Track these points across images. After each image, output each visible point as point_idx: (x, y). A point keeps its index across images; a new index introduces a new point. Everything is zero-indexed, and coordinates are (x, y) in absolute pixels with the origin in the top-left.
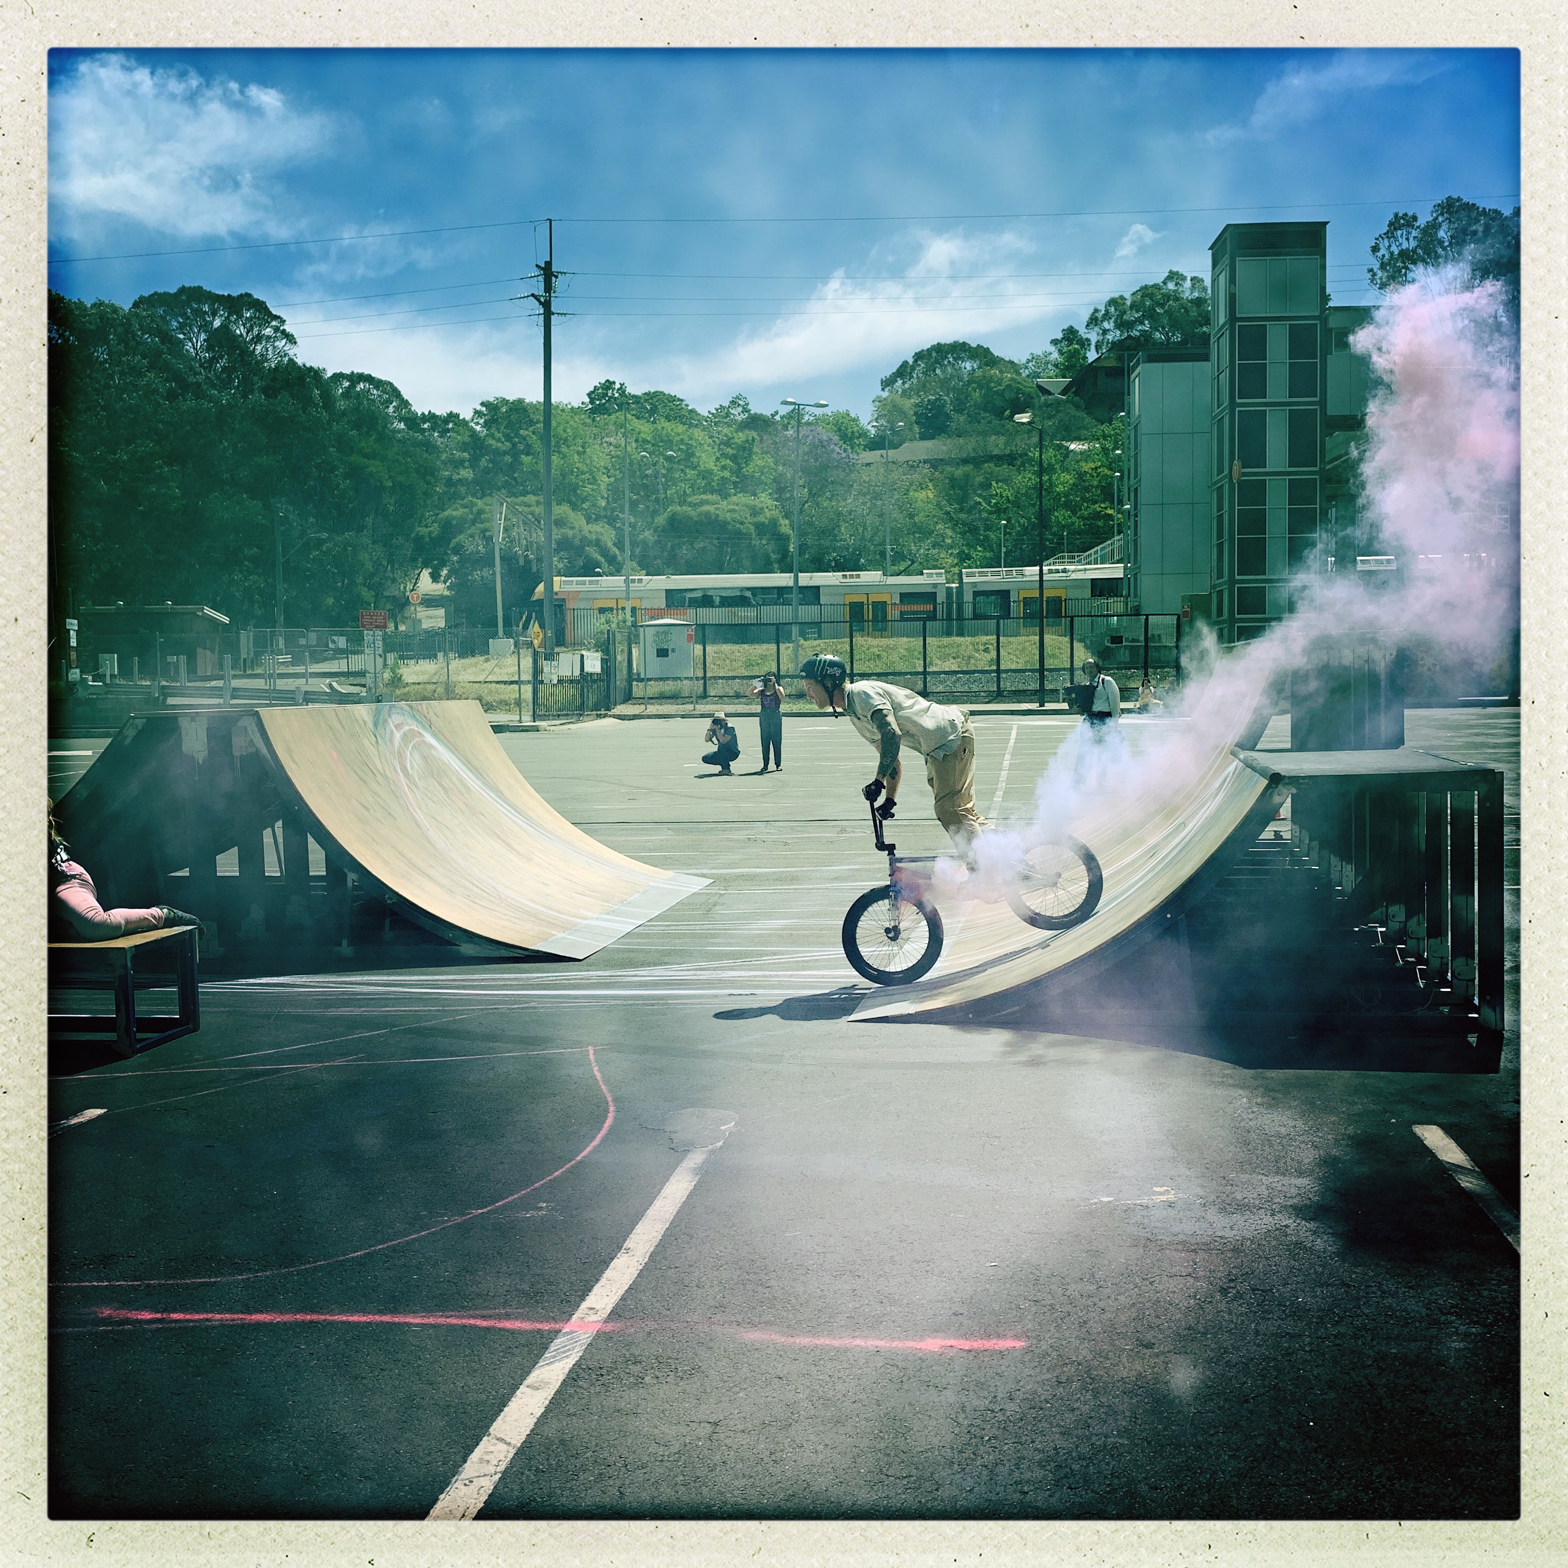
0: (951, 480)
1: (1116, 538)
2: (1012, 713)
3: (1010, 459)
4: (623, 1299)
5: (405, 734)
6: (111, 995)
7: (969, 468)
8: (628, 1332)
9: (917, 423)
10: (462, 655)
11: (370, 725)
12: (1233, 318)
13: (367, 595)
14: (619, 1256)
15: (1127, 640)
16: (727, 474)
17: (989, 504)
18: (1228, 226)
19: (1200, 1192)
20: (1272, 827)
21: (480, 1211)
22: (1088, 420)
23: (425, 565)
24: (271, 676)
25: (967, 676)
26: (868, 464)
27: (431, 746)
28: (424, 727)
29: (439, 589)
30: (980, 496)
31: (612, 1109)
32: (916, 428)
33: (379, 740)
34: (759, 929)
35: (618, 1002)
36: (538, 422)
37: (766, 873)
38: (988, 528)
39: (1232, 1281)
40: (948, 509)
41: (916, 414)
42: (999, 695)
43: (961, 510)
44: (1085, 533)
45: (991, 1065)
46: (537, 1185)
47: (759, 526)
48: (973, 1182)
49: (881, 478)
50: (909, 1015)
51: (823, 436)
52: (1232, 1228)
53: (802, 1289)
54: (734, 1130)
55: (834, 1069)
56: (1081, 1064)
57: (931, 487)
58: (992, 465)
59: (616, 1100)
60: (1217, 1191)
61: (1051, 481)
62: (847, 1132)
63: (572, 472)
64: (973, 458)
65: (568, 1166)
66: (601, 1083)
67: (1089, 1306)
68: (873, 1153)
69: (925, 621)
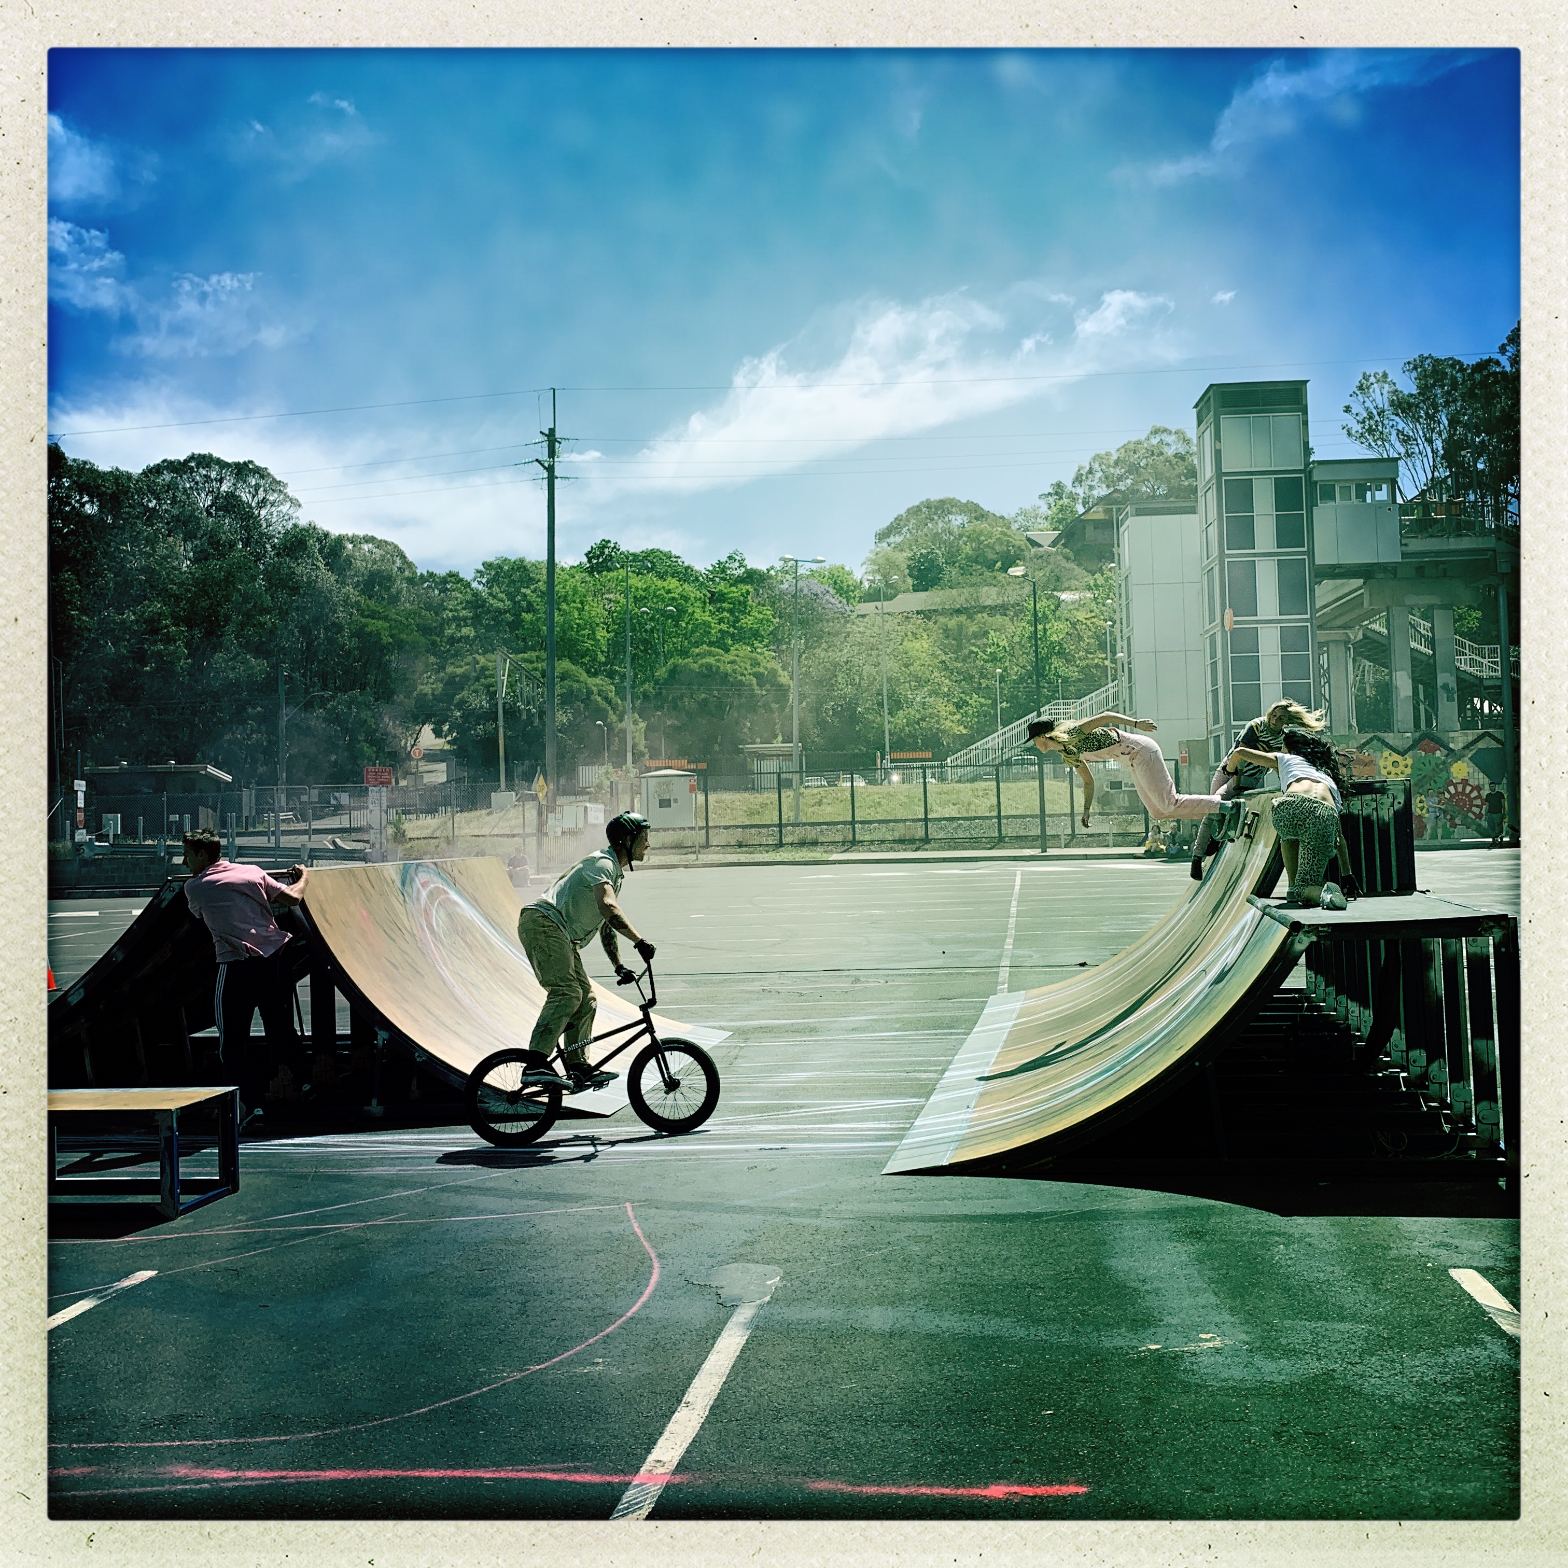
0: (945, 630)
1: (1111, 685)
2: (1015, 859)
3: (1002, 609)
4: (688, 1451)
5: (431, 892)
7: (963, 618)
8: (696, 1483)
9: (910, 576)
10: (464, 809)
11: (398, 884)
12: (1219, 473)
13: (368, 751)
14: (679, 1409)
16: (724, 627)
17: (984, 652)
18: (1211, 385)
19: (1244, 1337)
21: (538, 1367)
22: (1078, 570)
23: (428, 721)
25: (968, 822)
26: (864, 616)
27: (455, 903)
28: (448, 884)
29: (440, 744)
30: (974, 645)
31: (656, 1265)
32: (910, 581)
33: (407, 899)
34: (783, 1082)
35: (651, 1158)
36: (540, 579)
37: (784, 1025)
38: (983, 676)
39: (1284, 1425)
40: (944, 659)
41: (909, 567)
42: (1000, 841)
43: (956, 660)
44: (1080, 680)
45: (1029, 1217)
46: (591, 1341)
47: (758, 676)
48: (1022, 1333)
49: (876, 629)
50: (942, 1167)
51: (819, 589)
52: (1279, 1373)
53: (863, 1440)
54: (780, 1285)
55: (873, 1223)
56: (1118, 1215)
57: (925, 637)
58: (985, 615)
59: (660, 1256)
60: (1262, 1337)
61: (1045, 630)
62: (892, 1286)
63: (572, 628)
64: (966, 609)
65: (619, 1322)
66: (642, 1239)
67: (1147, 1452)
68: (920, 1306)
69: (924, 768)
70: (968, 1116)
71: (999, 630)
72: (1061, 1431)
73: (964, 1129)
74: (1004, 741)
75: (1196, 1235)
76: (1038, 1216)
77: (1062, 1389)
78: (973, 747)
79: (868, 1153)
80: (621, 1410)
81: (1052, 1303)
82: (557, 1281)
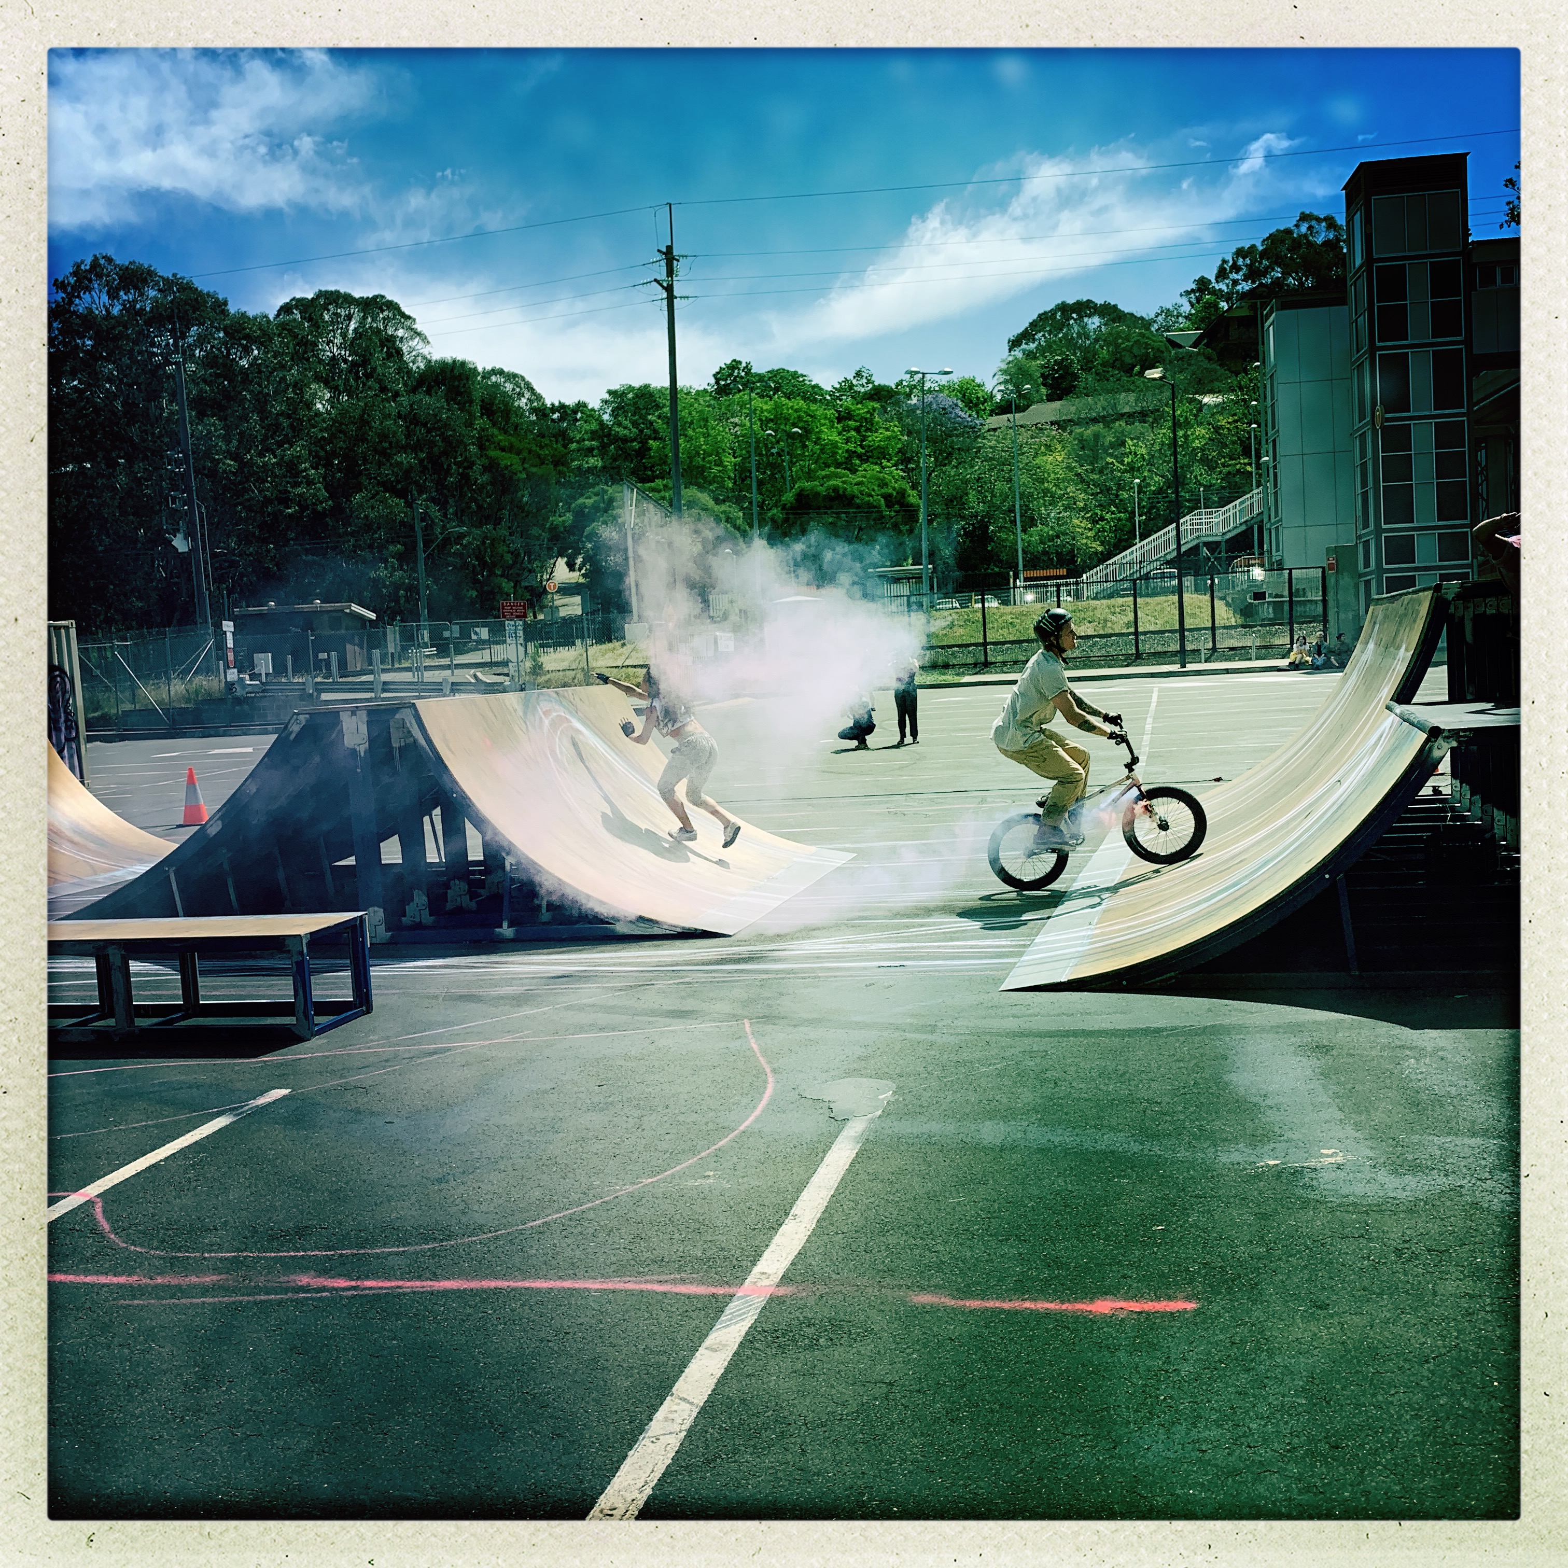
0: (1080, 441)
1: (1255, 491)
2: (1152, 675)
3: (1142, 415)
4: (793, 1264)
5: (553, 720)
6: (289, 981)
7: (1099, 427)
8: (800, 1295)
9: (1044, 385)
10: (600, 641)
11: (521, 712)
12: (1370, 258)
13: (507, 586)
14: (786, 1221)
15: (1270, 595)
16: (851, 446)
17: (1122, 463)
18: (1363, 164)
19: (1369, 1153)
20: (1432, 782)
21: (650, 1180)
22: (1221, 371)
23: (561, 555)
24: (418, 669)
25: (1104, 640)
26: (995, 430)
27: (578, 731)
28: (570, 713)
29: (575, 577)
30: (1111, 455)
31: (771, 1079)
32: (1044, 390)
33: (530, 727)
34: (903, 902)
35: (770, 976)
36: (664, 405)
37: (908, 846)
38: (1120, 487)
39: (1406, 1242)
40: (1079, 470)
41: (1043, 375)
42: (1138, 658)
43: (1092, 471)
44: (1223, 488)
45: (1146, 1032)
46: (703, 1154)
47: (887, 497)
48: (1136, 1147)
49: (1008, 442)
50: (1061, 983)
51: (948, 403)
52: (1404, 1189)
53: (969, 1254)
54: (892, 1099)
55: (988, 1038)
56: (1241, 1029)
57: (1059, 447)
58: (1123, 423)
59: (774, 1071)
60: (1387, 1153)
61: (1186, 436)
62: (1005, 1100)
63: (699, 454)
64: (1104, 417)
65: (732, 1136)
66: (758, 1055)
67: (1260, 1268)
68: (1033, 1120)
69: (1058, 586)
70: (1089, 933)
71: (1138, 438)
72: (1172, 1247)
73: (1084, 945)
74: (1143, 555)
75: (1322, 1049)
76: (1158, 1031)
77: (1175, 1205)
78: (1110, 562)
79: (986, 970)
80: (729, 1222)
81: (1168, 1118)
82: (673, 1096)
